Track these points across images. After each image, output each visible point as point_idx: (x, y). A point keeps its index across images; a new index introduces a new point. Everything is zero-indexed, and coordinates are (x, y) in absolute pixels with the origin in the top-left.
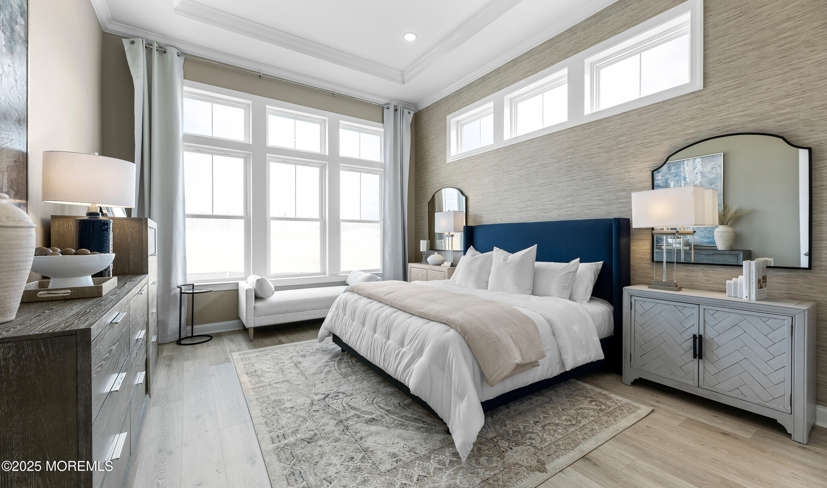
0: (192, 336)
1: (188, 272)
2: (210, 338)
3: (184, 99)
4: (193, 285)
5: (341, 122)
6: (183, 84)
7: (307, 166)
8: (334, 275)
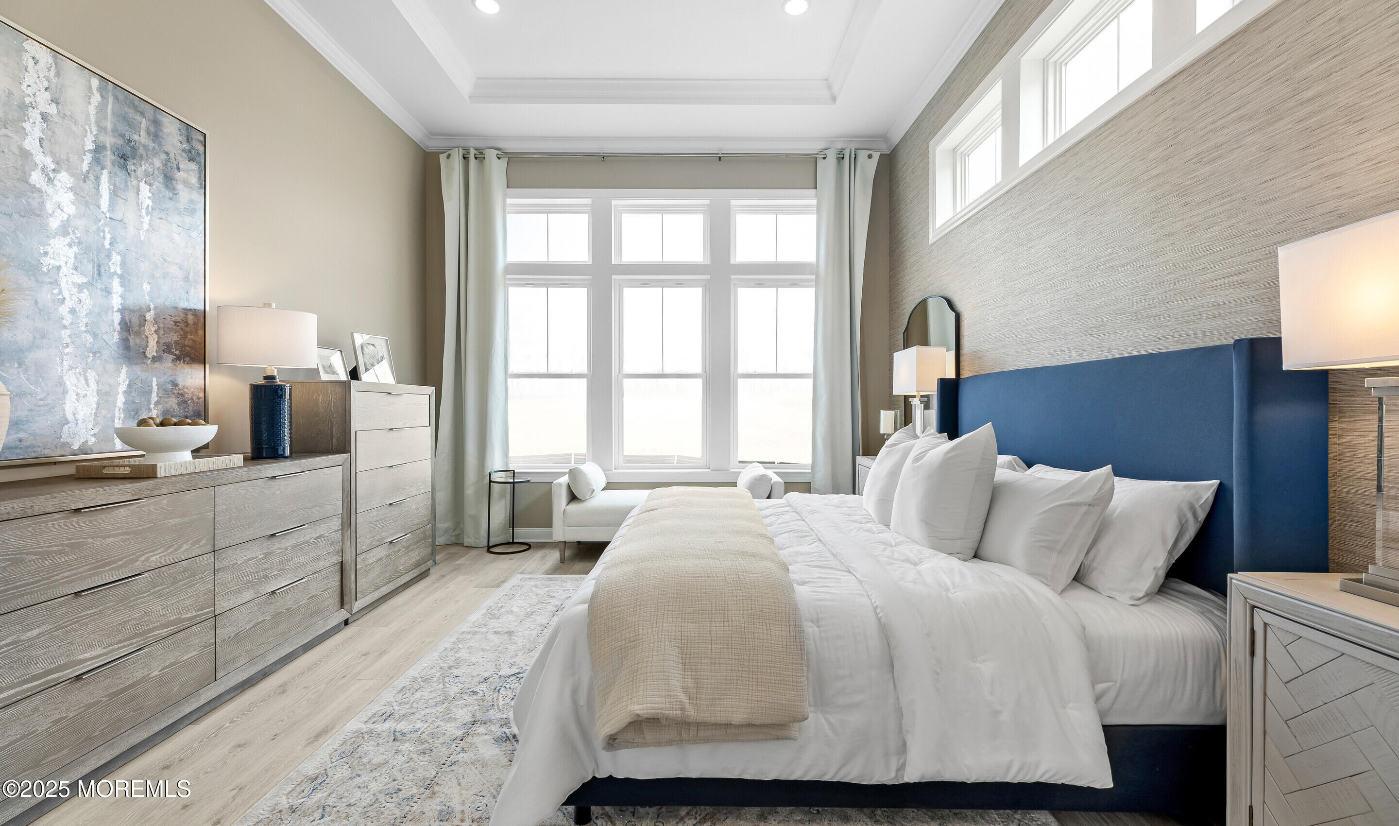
0: (513, 543)
1: (511, 454)
2: (527, 547)
3: (509, 216)
4: (514, 471)
5: (733, 202)
6: (505, 196)
7: (681, 287)
8: (720, 471)
